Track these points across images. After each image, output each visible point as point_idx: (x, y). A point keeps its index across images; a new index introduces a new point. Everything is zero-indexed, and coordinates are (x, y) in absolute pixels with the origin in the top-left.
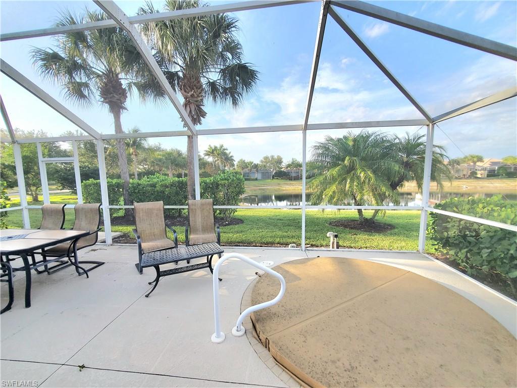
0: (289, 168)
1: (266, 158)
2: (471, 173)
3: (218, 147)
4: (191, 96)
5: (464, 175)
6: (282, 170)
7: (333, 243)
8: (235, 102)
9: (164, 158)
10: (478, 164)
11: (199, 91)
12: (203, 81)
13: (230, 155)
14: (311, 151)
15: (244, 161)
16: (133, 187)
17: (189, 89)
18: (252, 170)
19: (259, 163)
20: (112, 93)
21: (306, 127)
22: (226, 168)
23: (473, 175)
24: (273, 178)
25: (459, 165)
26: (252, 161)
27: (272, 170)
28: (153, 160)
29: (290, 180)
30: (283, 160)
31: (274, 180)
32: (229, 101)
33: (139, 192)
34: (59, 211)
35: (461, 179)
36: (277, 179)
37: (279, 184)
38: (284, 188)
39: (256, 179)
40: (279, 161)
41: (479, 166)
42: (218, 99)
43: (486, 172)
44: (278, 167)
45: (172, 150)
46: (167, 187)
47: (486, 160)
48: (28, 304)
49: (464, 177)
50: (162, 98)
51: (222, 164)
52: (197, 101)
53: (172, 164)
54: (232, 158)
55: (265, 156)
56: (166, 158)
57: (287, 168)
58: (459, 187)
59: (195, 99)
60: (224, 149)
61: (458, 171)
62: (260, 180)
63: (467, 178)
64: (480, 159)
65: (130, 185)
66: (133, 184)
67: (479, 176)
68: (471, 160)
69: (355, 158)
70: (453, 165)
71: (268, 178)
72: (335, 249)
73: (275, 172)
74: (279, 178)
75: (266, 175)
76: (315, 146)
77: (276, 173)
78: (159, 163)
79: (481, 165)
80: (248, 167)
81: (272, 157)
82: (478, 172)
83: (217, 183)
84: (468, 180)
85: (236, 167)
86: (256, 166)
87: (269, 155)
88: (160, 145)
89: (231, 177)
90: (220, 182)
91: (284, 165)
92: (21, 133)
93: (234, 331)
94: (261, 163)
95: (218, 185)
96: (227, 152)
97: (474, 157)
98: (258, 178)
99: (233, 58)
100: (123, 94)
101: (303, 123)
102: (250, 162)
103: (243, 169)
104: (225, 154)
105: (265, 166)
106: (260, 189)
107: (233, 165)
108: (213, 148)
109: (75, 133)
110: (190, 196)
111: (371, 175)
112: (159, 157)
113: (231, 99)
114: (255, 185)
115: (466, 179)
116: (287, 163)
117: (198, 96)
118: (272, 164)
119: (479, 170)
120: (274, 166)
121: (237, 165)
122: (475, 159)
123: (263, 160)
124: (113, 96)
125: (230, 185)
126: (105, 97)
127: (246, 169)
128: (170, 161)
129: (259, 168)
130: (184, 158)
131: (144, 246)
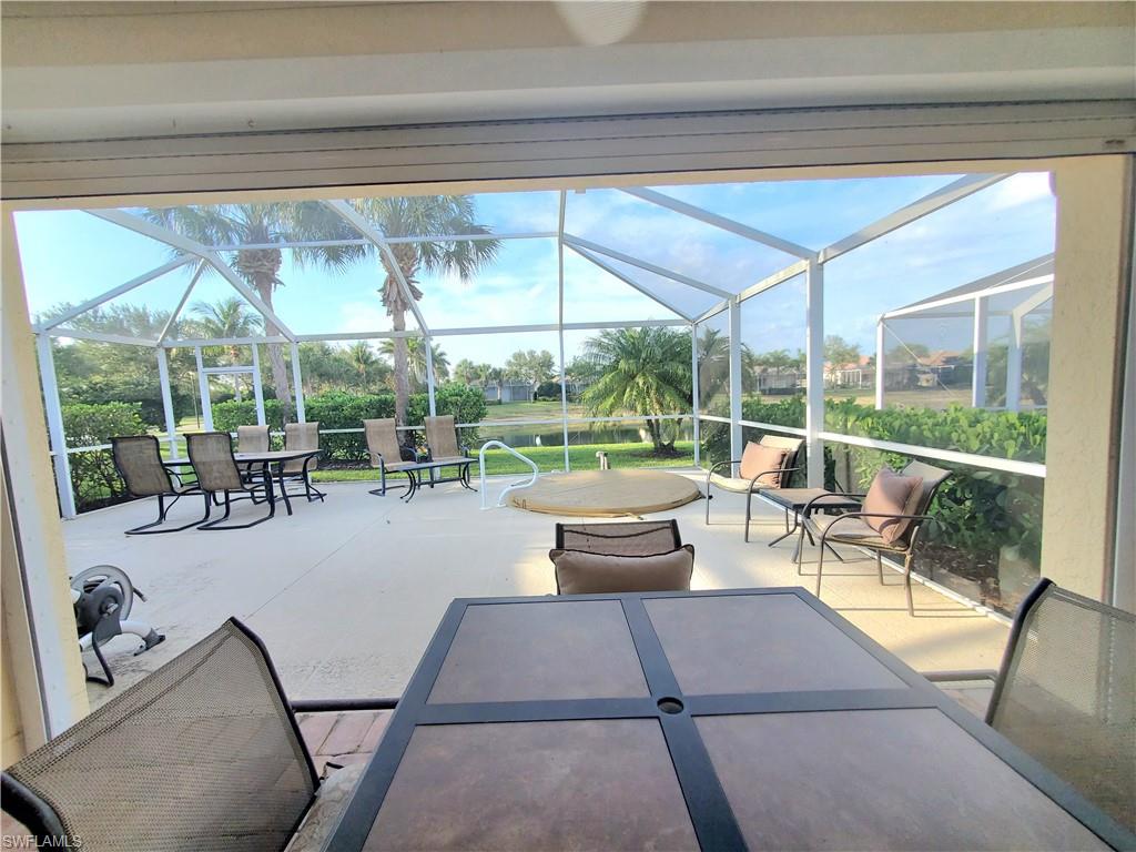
0: (568, 377)
1: (518, 356)
2: (908, 379)
6: (554, 380)
7: (604, 464)
8: (464, 275)
11: (412, 262)
13: (438, 351)
15: (471, 363)
18: (490, 382)
19: (504, 367)
20: (259, 260)
23: (913, 382)
24: (535, 399)
26: (487, 363)
27: (532, 382)
30: (554, 360)
31: (538, 404)
32: (455, 269)
34: (264, 434)
36: (544, 400)
37: (547, 411)
39: (500, 403)
40: (547, 363)
43: (937, 375)
44: (545, 374)
48: (290, 513)
50: (339, 266)
51: (421, 370)
52: (407, 278)
54: (443, 357)
55: (517, 351)
57: (564, 376)
62: (506, 403)
63: (904, 388)
71: (526, 399)
73: (538, 385)
75: (519, 392)
77: (541, 388)
79: (926, 363)
80: (479, 377)
81: (532, 353)
82: (922, 377)
85: (451, 377)
86: (497, 374)
87: (525, 351)
91: (556, 369)
94: (508, 368)
97: (912, 348)
98: (503, 401)
100: (274, 258)
101: (558, 322)
102: (484, 366)
104: (427, 349)
105: (516, 373)
107: (445, 373)
110: (401, 422)
113: (458, 268)
114: (499, 415)
116: (565, 367)
117: (410, 269)
118: (531, 368)
119: (924, 373)
120: (536, 372)
121: (456, 373)
123: (513, 360)
124: (262, 265)
125: (464, 404)
126: (248, 264)
127: (477, 382)
128: (308, 366)
129: (505, 379)
130: (336, 360)
131: (385, 465)
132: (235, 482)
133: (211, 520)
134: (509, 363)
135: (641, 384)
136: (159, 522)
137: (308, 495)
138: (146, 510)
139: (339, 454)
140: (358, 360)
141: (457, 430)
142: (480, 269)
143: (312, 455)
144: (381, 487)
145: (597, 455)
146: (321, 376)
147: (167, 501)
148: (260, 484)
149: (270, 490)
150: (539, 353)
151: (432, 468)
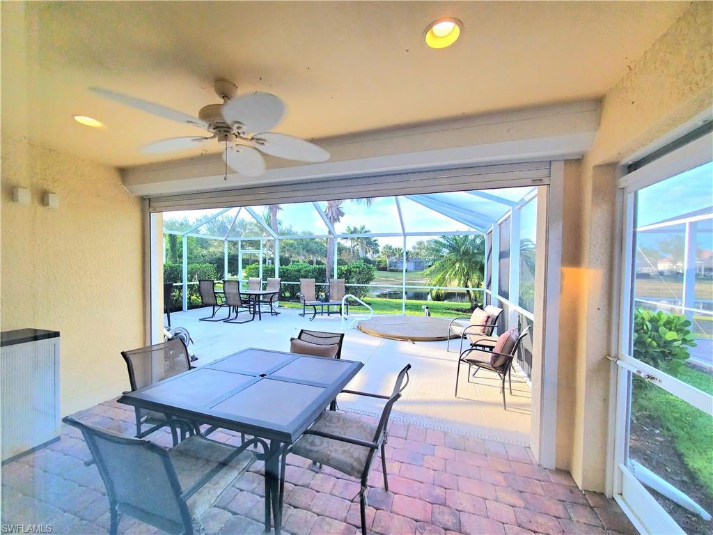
1: (420, 244)
3: (359, 228)
9: (295, 242)
13: (374, 239)
15: (391, 247)
18: (401, 258)
19: (410, 250)
22: (368, 255)
26: (401, 247)
45: (304, 233)
46: (309, 272)
48: (260, 319)
51: (363, 250)
53: (304, 249)
54: (376, 242)
55: (419, 241)
56: (298, 243)
60: (366, 232)
62: (410, 272)
66: (284, 269)
71: (422, 269)
75: (419, 265)
80: (395, 255)
85: (380, 254)
86: (406, 253)
88: (291, 227)
94: (413, 251)
96: (370, 234)
98: (409, 269)
103: (389, 256)
104: (367, 237)
105: (417, 254)
107: (377, 252)
108: (352, 230)
112: (291, 241)
121: (383, 252)
123: (416, 246)
128: (301, 246)
129: (411, 256)
131: (306, 302)
132: (239, 303)
133: (230, 318)
134: (414, 248)
136: (212, 317)
137: (271, 312)
138: (207, 311)
139: (287, 294)
141: (346, 286)
143: (275, 293)
144: (302, 313)
146: (308, 251)
147: (216, 308)
148: (252, 305)
149: (254, 308)
151: (329, 305)
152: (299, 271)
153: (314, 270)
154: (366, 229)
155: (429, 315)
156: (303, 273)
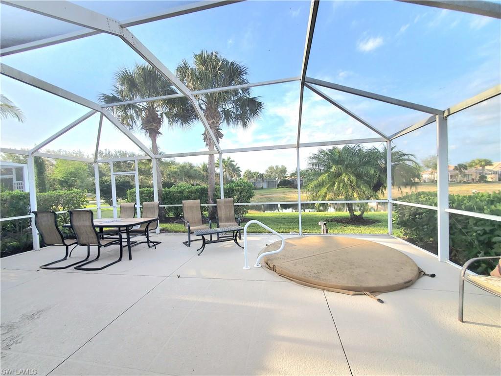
0: (293, 177)
1: (271, 168)
2: (479, 177)
4: (212, 123)
5: (473, 179)
6: (287, 179)
7: (324, 230)
8: (245, 125)
9: (178, 170)
10: (487, 167)
11: (218, 119)
12: (220, 110)
13: (236, 167)
14: (307, 161)
15: (250, 171)
16: (166, 194)
17: (210, 117)
18: (258, 179)
19: (264, 173)
20: (151, 123)
21: (299, 146)
22: (233, 179)
23: (483, 179)
24: (278, 187)
25: (466, 169)
26: (257, 171)
27: (277, 179)
28: (168, 172)
29: (294, 188)
30: (287, 170)
31: (279, 189)
32: (240, 123)
33: (170, 198)
35: (470, 183)
37: (284, 192)
38: (289, 196)
39: (262, 188)
40: (284, 171)
41: (488, 170)
42: (231, 123)
43: (497, 175)
44: (283, 176)
46: (192, 193)
47: (495, 164)
48: (130, 259)
49: (473, 181)
50: (187, 124)
51: (230, 174)
52: (216, 127)
53: (185, 175)
54: (239, 169)
55: (270, 166)
56: (180, 171)
57: (291, 177)
58: (468, 191)
59: (215, 125)
60: (232, 161)
61: (465, 175)
62: (265, 189)
63: (477, 182)
64: (489, 163)
65: (163, 192)
66: (165, 191)
67: (490, 180)
68: (478, 164)
69: (340, 166)
70: (460, 169)
71: (274, 187)
72: (325, 233)
73: (279, 181)
74: (283, 186)
75: (271, 184)
76: (310, 157)
77: (281, 182)
78: (174, 175)
79: (491, 169)
80: (253, 177)
81: (277, 167)
82: (488, 176)
83: (232, 189)
84: (477, 185)
85: (242, 177)
86: (261, 176)
87: (274, 165)
89: (243, 184)
90: (235, 188)
91: (288, 174)
92: (64, 153)
93: (255, 266)
94: (266, 173)
95: (233, 190)
96: (234, 163)
97: (482, 161)
98: (264, 187)
99: (243, 93)
100: (159, 122)
101: (296, 143)
103: (249, 179)
104: (232, 165)
105: (270, 175)
106: (266, 197)
107: (240, 176)
108: (221, 160)
109: (104, 152)
110: (210, 200)
111: (353, 178)
112: (174, 170)
113: (242, 122)
114: (261, 194)
115: (475, 183)
116: (291, 173)
117: (217, 123)
118: (277, 173)
119: (489, 174)
120: (279, 175)
121: (244, 175)
122: (483, 163)
123: (268, 170)
124: (152, 125)
125: (243, 190)
126: (146, 125)
127: (252, 179)
128: (183, 173)
129: (265, 178)
130: (195, 170)
131: (191, 228)
135: (346, 180)
136: (65, 259)
137: (149, 242)
140: (203, 170)
141: (235, 206)
142: (252, 122)
145: (319, 224)
146: (188, 177)
150: (280, 167)
152: (181, 192)
153: (197, 191)
154: (232, 159)
155: (327, 232)
156: (186, 194)
